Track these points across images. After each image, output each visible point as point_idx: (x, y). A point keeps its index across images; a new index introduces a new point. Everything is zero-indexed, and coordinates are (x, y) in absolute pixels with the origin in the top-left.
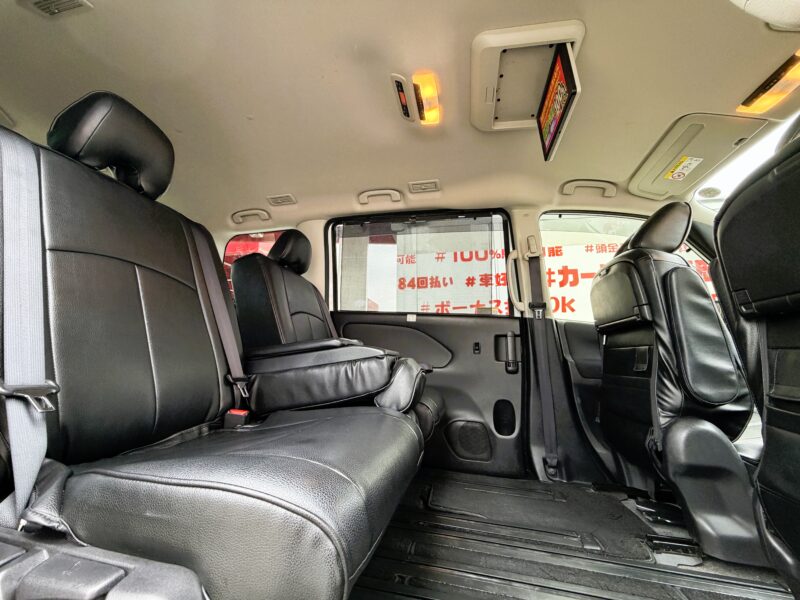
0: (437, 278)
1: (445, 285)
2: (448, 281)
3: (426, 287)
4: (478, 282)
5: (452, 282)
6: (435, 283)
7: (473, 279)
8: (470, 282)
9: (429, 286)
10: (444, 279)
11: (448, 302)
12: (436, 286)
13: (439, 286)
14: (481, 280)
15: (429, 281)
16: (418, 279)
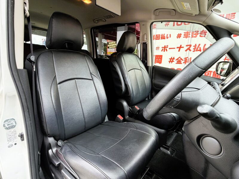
0: (164, 34)
1: (167, 38)
2: (169, 36)
3: (159, 39)
4: (182, 36)
5: (170, 37)
6: (163, 38)
7: (181, 34)
8: (179, 36)
9: (160, 38)
10: (167, 35)
11: (167, 46)
12: (163, 39)
13: (165, 39)
14: (184, 35)
15: (161, 36)
16: (156, 35)
